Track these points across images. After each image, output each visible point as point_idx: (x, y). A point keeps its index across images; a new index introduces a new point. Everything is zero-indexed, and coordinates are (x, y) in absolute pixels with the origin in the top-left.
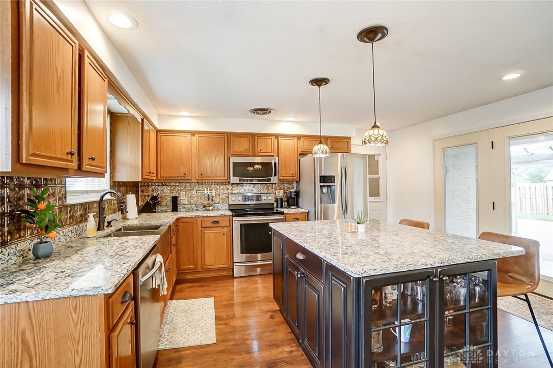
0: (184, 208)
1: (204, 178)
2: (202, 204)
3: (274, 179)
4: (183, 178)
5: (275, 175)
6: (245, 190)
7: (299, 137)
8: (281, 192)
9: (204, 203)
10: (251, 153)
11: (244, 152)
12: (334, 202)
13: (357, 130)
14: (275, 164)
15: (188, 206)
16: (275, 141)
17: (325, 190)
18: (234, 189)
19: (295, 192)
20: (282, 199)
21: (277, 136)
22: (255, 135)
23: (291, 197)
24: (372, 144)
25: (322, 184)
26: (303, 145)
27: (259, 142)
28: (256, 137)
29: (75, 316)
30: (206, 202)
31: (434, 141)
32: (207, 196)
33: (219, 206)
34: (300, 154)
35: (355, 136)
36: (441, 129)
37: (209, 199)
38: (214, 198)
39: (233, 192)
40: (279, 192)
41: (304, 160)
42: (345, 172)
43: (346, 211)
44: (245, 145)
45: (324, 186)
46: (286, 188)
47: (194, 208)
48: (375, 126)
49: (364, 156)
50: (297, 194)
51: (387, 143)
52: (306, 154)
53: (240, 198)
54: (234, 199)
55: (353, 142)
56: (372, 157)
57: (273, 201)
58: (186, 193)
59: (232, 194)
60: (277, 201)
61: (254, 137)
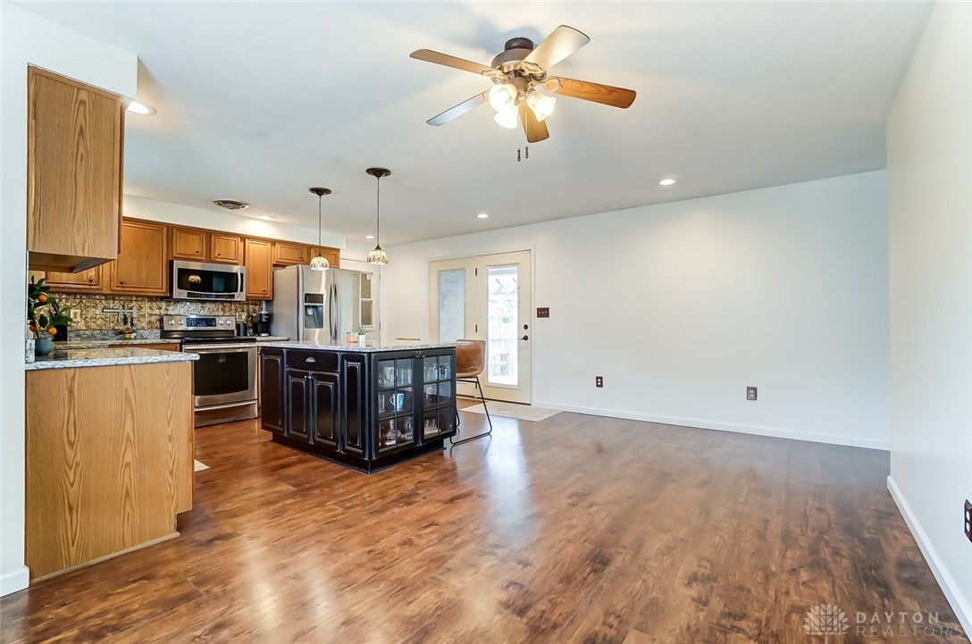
0: (78, 336)
1: (126, 289)
2: (113, 329)
3: (240, 296)
4: (87, 287)
5: (242, 290)
6: (188, 311)
7: (274, 242)
8: (244, 316)
9: (116, 328)
10: (204, 258)
11: (194, 255)
12: (321, 326)
13: (348, 241)
14: (242, 275)
15: (87, 332)
16: (241, 244)
17: (310, 312)
18: (171, 308)
19: (266, 315)
20: (245, 325)
21: (243, 238)
22: (211, 235)
23: (261, 321)
24: (375, 263)
25: (307, 304)
26: (279, 253)
27: (217, 242)
28: (213, 236)
29: (167, 378)
30: (122, 327)
31: (430, 262)
32: (122, 317)
33: (145, 333)
34: (274, 265)
35: (344, 247)
36: (438, 251)
37: (125, 323)
38: (135, 321)
39: (170, 313)
40: (241, 315)
41: (279, 272)
42: (334, 291)
43: (335, 337)
44: (195, 245)
45: (309, 306)
46: (251, 310)
47: (98, 336)
48: (378, 248)
49: (356, 273)
50: (270, 317)
51: (387, 262)
52: (284, 266)
53: (184, 321)
54: (173, 322)
55: (342, 255)
56: (364, 275)
57: (233, 327)
58: (82, 312)
59: (166, 315)
60: (238, 326)
61: (209, 235)
